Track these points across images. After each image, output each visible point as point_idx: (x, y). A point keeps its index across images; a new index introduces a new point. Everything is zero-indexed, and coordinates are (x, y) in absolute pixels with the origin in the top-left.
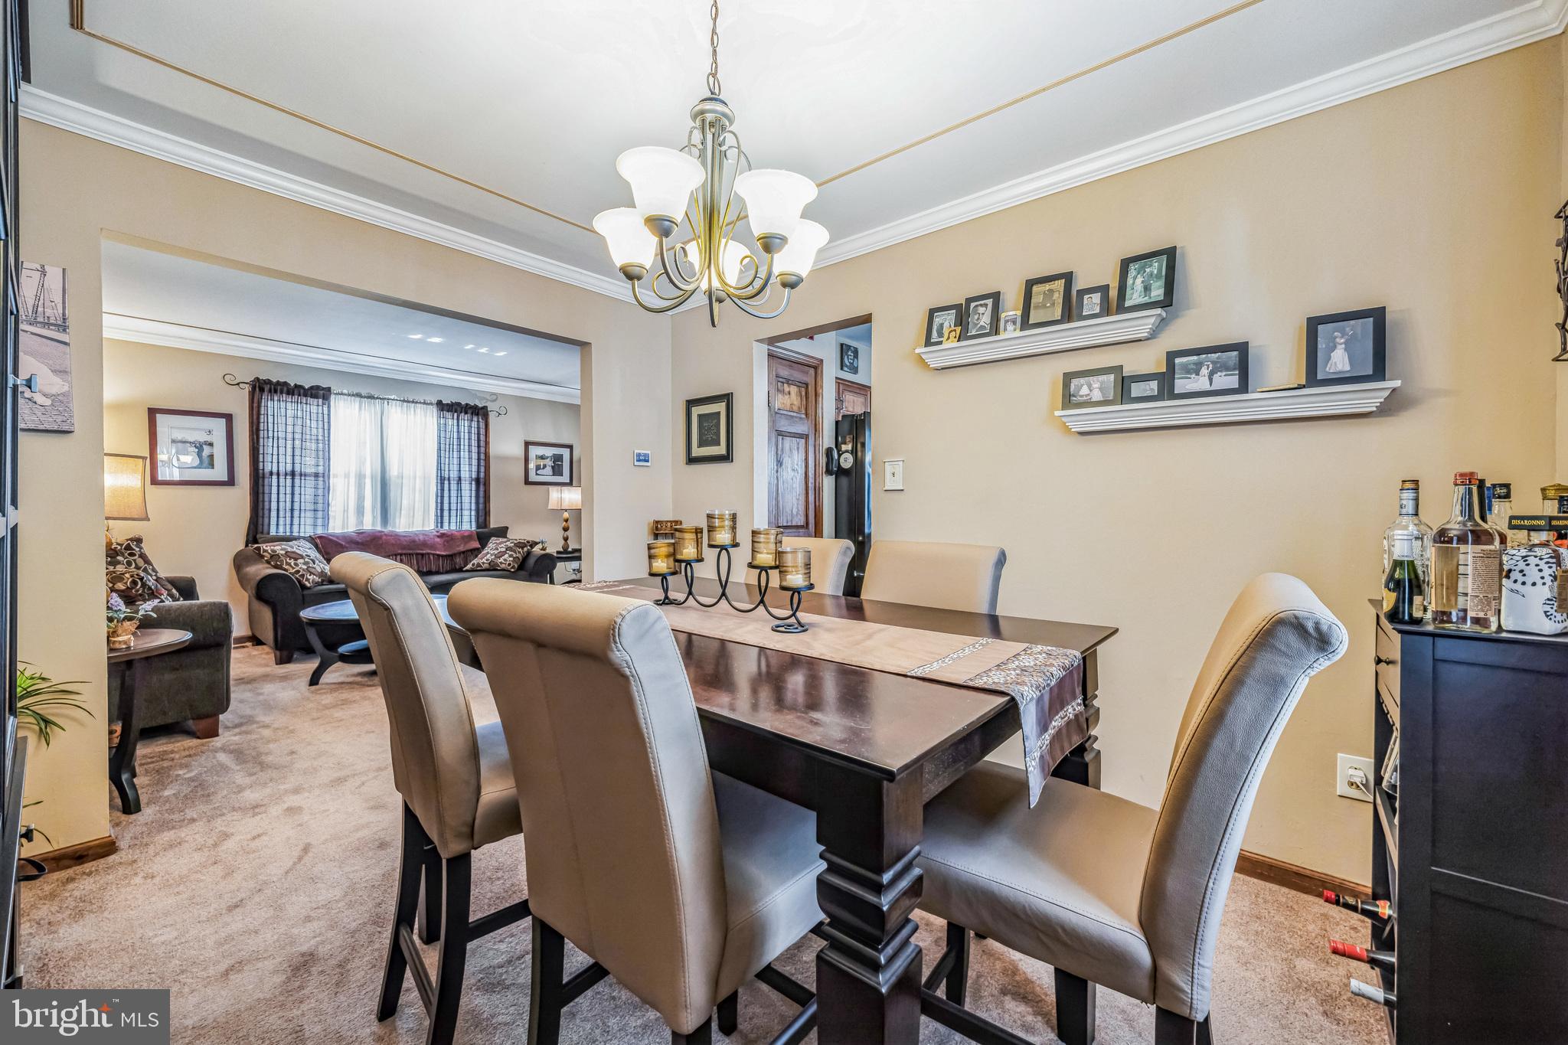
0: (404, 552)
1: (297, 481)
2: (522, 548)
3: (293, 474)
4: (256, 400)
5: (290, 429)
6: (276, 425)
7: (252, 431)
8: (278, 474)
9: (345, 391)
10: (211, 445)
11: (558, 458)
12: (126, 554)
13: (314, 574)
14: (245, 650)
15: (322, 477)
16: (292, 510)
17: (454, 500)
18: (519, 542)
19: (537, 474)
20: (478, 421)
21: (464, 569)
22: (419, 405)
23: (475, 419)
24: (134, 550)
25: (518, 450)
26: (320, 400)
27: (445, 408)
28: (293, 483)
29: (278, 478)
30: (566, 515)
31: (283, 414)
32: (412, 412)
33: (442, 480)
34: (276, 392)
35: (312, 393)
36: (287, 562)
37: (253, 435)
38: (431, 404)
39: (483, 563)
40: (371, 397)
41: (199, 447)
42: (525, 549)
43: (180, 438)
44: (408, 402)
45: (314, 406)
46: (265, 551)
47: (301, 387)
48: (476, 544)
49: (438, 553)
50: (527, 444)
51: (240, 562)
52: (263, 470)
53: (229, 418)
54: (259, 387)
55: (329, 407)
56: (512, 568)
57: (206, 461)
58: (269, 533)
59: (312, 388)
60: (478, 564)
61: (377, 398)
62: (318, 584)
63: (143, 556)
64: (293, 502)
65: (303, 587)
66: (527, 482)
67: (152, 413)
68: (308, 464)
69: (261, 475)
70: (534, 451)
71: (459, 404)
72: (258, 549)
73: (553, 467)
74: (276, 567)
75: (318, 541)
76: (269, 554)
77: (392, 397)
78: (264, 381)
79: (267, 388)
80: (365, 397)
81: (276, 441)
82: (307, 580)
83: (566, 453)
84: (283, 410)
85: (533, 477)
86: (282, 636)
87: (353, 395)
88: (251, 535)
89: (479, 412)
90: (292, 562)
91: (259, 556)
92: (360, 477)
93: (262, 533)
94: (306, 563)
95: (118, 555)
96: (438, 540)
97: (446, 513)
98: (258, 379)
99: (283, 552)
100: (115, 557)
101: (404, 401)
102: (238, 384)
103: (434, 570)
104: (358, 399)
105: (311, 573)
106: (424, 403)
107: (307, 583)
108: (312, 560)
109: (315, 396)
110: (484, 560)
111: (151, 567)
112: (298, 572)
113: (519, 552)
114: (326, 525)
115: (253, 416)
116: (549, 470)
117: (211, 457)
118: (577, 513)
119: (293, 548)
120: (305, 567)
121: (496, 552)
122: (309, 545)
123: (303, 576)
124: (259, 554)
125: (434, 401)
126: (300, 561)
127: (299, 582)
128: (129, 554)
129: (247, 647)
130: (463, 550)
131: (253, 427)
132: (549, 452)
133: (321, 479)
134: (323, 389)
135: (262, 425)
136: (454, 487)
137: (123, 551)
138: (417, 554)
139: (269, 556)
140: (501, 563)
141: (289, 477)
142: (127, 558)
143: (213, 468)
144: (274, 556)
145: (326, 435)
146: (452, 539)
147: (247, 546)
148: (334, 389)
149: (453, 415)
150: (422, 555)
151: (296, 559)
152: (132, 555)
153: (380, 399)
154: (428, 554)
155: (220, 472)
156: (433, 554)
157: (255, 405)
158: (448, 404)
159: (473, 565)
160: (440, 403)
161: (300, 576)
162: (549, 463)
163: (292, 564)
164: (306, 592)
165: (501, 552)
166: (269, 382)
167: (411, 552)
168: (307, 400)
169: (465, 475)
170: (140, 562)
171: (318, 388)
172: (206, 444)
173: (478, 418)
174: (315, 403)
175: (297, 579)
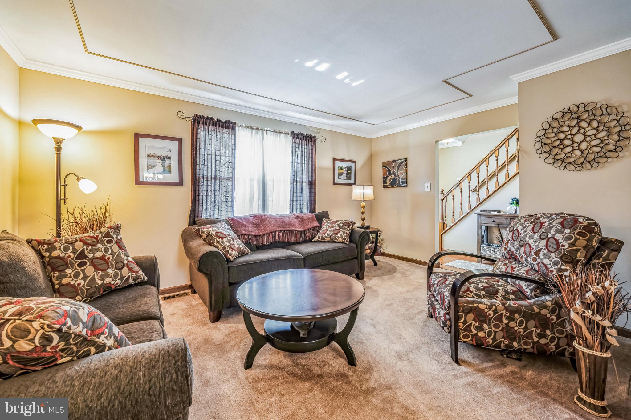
0: (280, 229)
1: (217, 182)
2: (349, 226)
3: (215, 178)
4: (195, 129)
5: (214, 149)
6: (206, 146)
7: (193, 149)
8: (207, 178)
9: (244, 125)
10: (170, 158)
11: (349, 169)
12: (105, 242)
13: (235, 250)
14: (186, 298)
15: (231, 179)
16: (214, 201)
17: (299, 194)
18: (345, 223)
19: (339, 179)
20: (312, 145)
21: (313, 240)
22: (282, 135)
23: (310, 144)
24: (112, 237)
25: (330, 164)
26: (231, 130)
27: (296, 136)
28: (215, 183)
29: (207, 180)
30: (363, 204)
31: (210, 138)
32: (279, 138)
33: (294, 182)
34: (206, 124)
35: (226, 125)
36: (217, 241)
37: (193, 152)
38: (288, 134)
39: (326, 237)
40: (257, 129)
41: (163, 159)
42: (350, 227)
43: (152, 154)
44: (277, 132)
45: (226, 134)
46: (203, 232)
47: (220, 121)
48: (316, 224)
49: (297, 229)
50: (335, 160)
51: (186, 237)
52: (199, 175)
53: (180, 140)
54: (197, 120)
55: (235, 135)
56: (347, 241)
57: (167, 169)
58: (202, 217)
59: (226, 122)
60: (322, 237)
61: (261, 129)
62: (238, 257)
63: (119, 243)
64: (215, 196)
65: (228, 261)
66: (334, 184)
67: (137, 136)
68: (224, 172)
69: (197, 179)
70: (339, 164)
71: (302, 134)
72: (198, 230)
73: (347, 174)
74: (210, 244)
75: (231, 222)
76: (206, 234)
77: (268, 129)
78: (200, 116)
79: (201, 121)
80: (254, 129)
81: (206, 156)
82: (231, 255)
83: (352, 165)
84: (210, 136)
85: (337, 181)
86: (215, 301)
87: (248, 127)
88: (192, 218)
89: (311, 139)
90: (220, 240)
91: (198, 235)
92: (252, 180)
93: (198, 216)
94: (229, 241)
95: (98, 243)
96: (296, 220)
97: (295, 203)
98: (196, 115)
99: (214, 233)
100: (95, 245)
101: (274, 132)
102: (185, 118)
103: (296, 241)
104: (250, 130)
105: (233, 249)
106: (285, 133)
107: (230, 257)
108: (232, 238)
109: (227, 127)
110: (326, 235)
111: (124, 252)
112: (224, 248)
113: (348, 229)
114: (232, 211)
115: (193, 140)
116: (344, 176)
117: (170, 166)
118: (371, 203)
119: (219, 229)
120: (228, 244)
121: (333, 229)
122: (227, 226)
123: (228, 251)
124: (199, 234)
125: (290, 132)
126: (225, 239)
127: (225, 256)
128: (107, 242)
129: (186, 294)
130: (310, 227)
131: (193, 147)
132: (345, 165)
133: (231, 181)
134: (232, 123)
135: (198, 145)
136: (299, 186)
137: (103, 239)
138: (287, 231)
139: (205, 236)
140: (338, 237)
141: (213, 180)
142: (105, 245)
143: (171, 174)
144: (209, 236)
145: (233, 153)
146: (303, 220)
147: (189, 226)
148: (238, 123)
149: (299, 141)
150: (290, 231)
151: (222, 238)
152: (110, 242)
153: (262, 130)
154: (293, 230)
155: (174, 177)
156: (295, 231)
157: (195, 132)
158: (297, 134)
159: (319, 237)
160: (293, 133)
161: (226, 251)
162: (345, 171)
163: (220, 242)
164: (230, 265)
165: (336, 229)
166: (203, 117)
167: (283, 229)
168: (223, 130)
169: (304, 178)
170: (116, 248)
171: (229, 122)
172: (167, 158)
173: (312, 144)
174: (228, 132)
175: (224, 253)
